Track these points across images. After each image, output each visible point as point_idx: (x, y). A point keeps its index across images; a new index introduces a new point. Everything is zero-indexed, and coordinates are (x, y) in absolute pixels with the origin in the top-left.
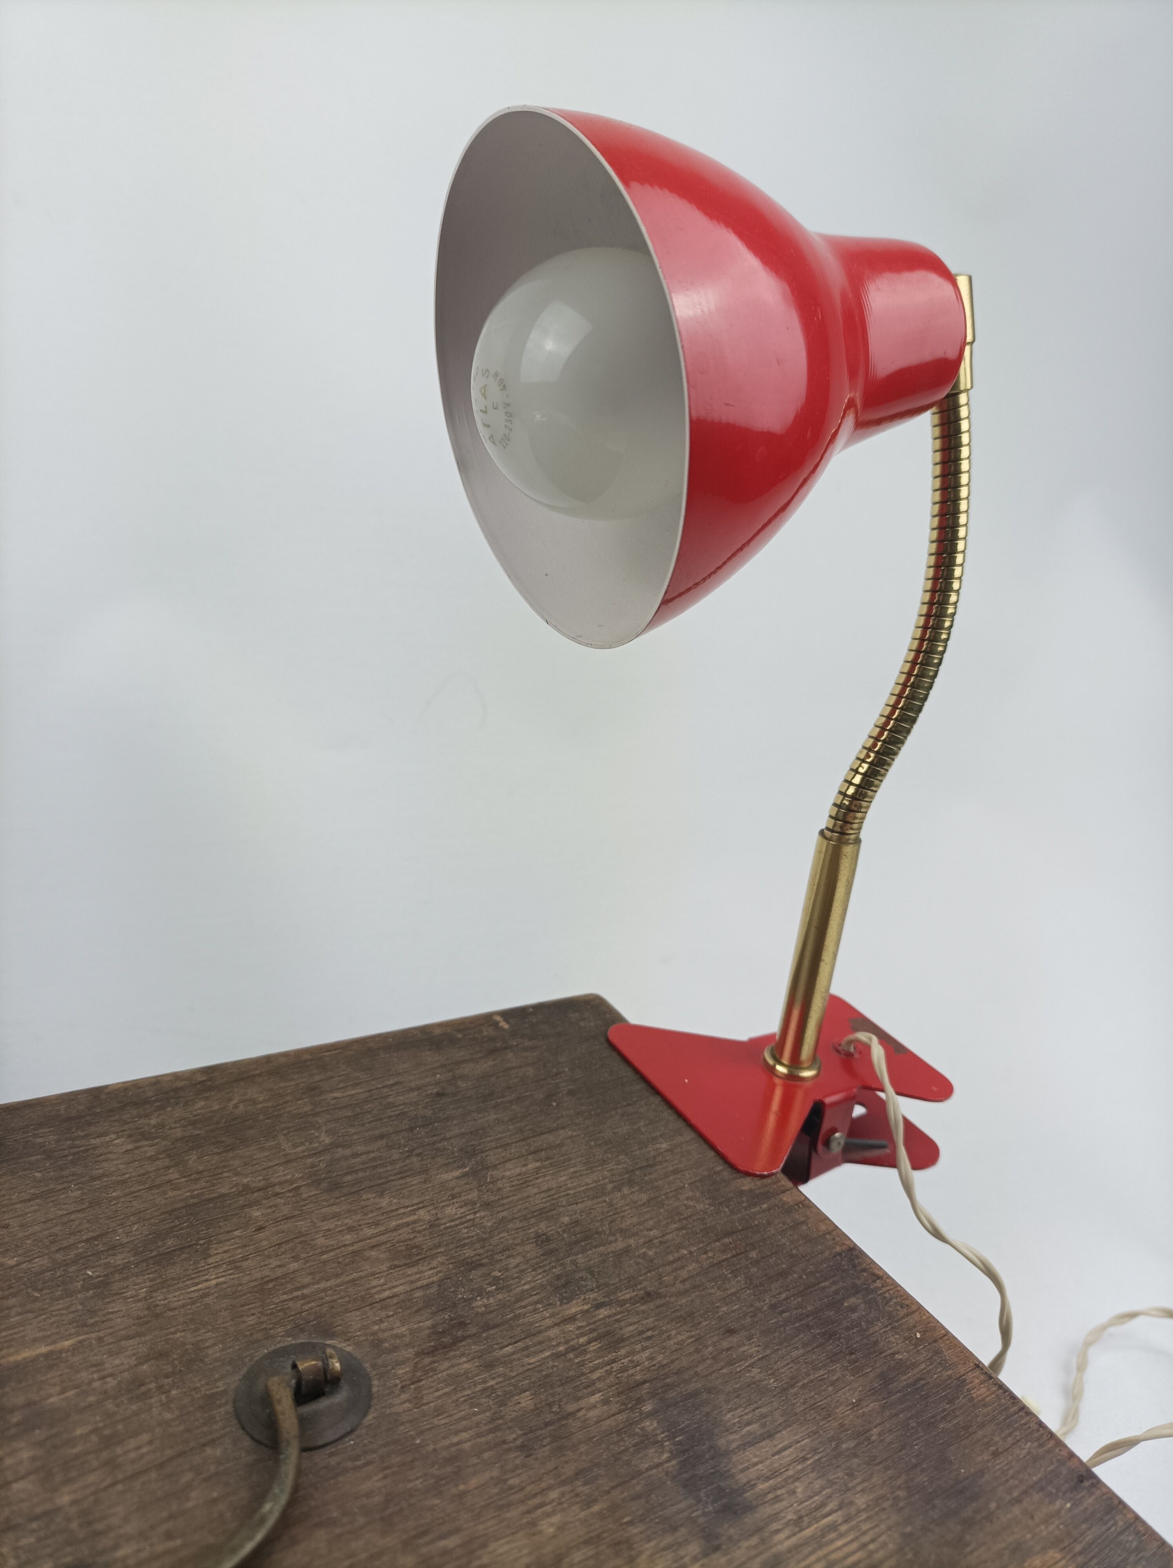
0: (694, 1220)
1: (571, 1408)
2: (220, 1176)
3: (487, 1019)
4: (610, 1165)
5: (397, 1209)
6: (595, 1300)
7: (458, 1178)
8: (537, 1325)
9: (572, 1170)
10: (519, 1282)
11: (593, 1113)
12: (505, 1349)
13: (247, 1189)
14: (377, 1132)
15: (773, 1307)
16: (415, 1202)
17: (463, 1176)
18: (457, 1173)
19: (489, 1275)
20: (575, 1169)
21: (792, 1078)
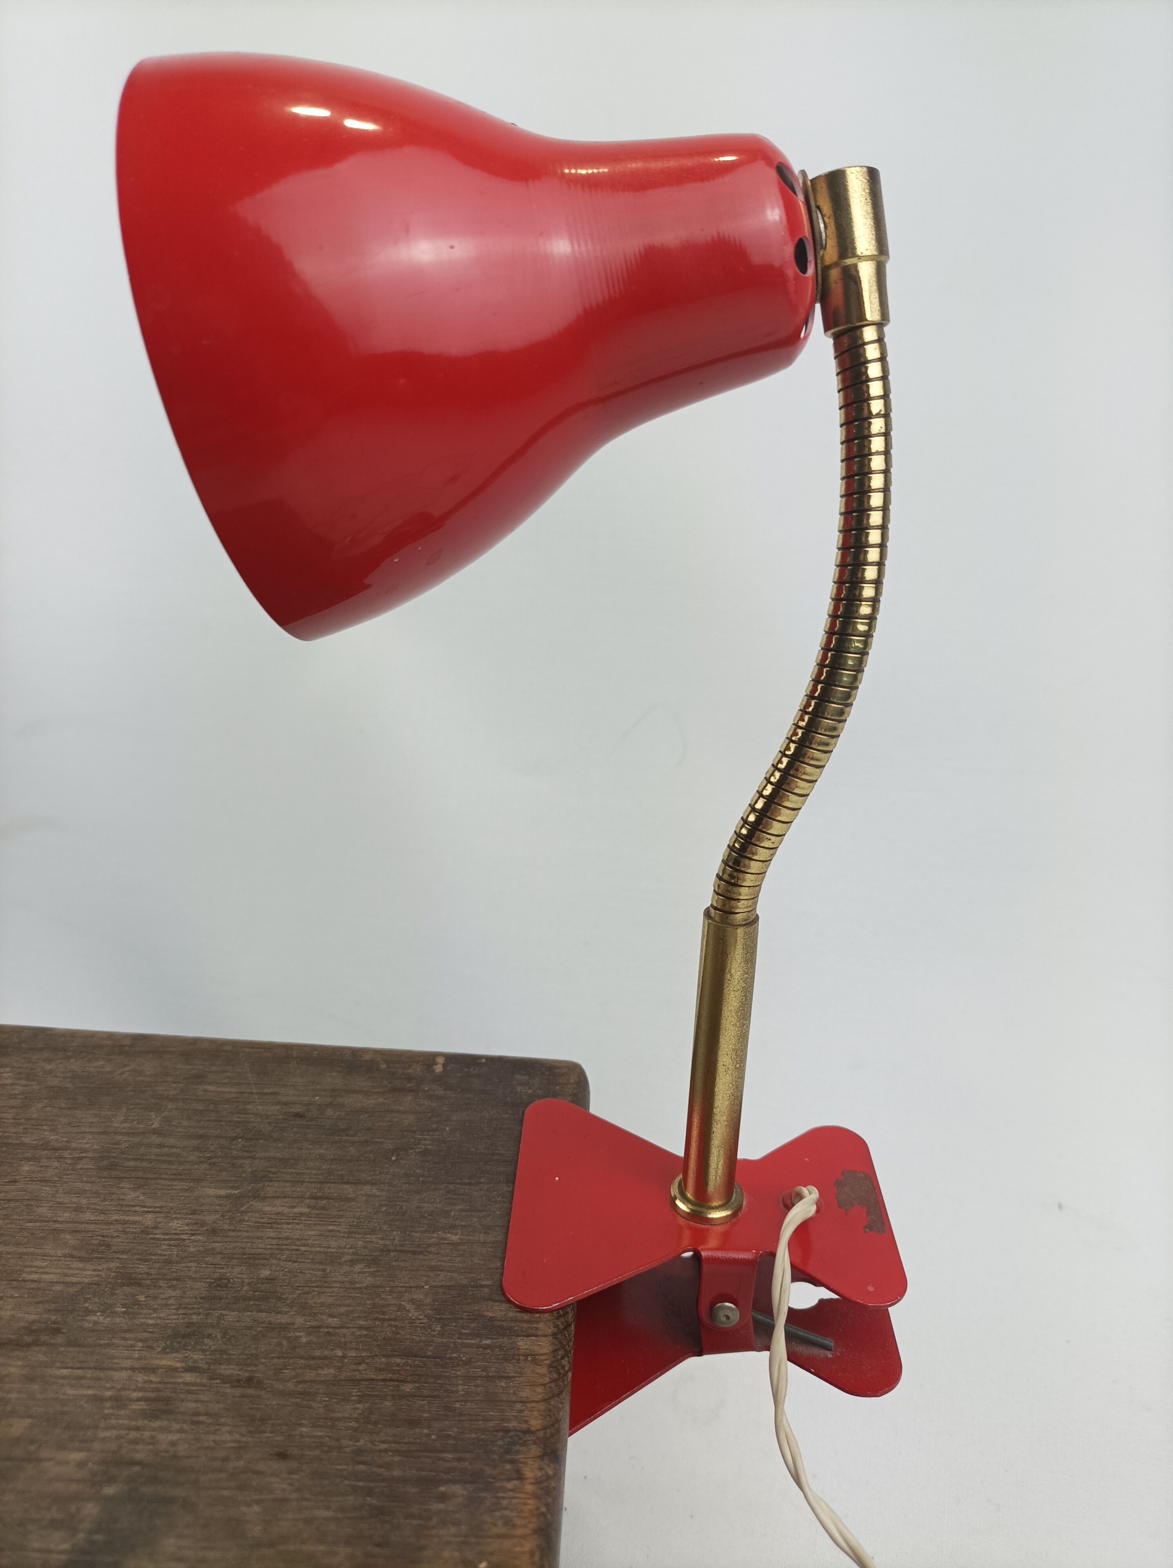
0: (390, 1325)
1: (45, 1453)
2: (39, 1127)
3: (429, 1059)
4: (374, 1237)
5: (134, 1206)
6: (195, 1361)
7: (219, 1197)
8: (115, 1361)
9: (330, 1228)
10: (151, 1314)
11: (421, 1179)
12: (62, 1370)
13: (46, 1145)
14: (201, 1132)
15: (359, 1452)
16: (157, 1205)
17: (226, 1197)
18: (222, 1192)
19: (134, 1296)
20: (334, 1228)
21: (697, 1216)
